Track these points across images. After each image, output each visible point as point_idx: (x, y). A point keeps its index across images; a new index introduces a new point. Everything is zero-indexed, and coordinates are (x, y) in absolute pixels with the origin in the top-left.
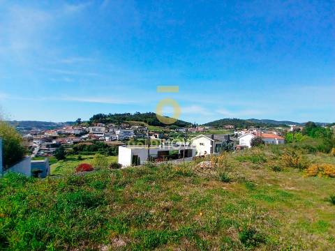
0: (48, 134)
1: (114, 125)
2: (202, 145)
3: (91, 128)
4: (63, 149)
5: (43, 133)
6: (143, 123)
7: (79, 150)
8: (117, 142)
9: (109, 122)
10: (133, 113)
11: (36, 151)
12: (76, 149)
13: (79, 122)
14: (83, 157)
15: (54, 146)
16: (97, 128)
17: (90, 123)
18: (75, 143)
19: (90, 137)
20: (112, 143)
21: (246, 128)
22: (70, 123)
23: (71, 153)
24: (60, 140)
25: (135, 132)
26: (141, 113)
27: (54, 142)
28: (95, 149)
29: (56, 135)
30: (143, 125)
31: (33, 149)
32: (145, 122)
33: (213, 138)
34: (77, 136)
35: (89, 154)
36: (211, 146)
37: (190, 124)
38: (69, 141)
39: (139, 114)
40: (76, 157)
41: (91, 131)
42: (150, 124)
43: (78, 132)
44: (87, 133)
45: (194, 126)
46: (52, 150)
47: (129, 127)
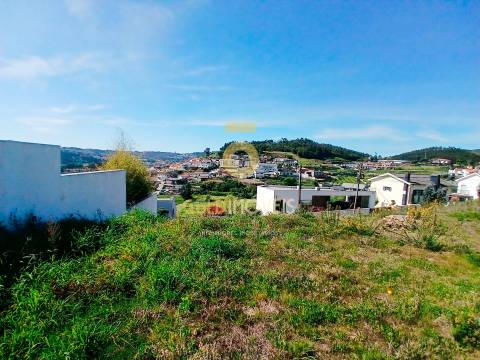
0: (173, 168)
2: (389, 191)
4: (189, 186)
5: (168, 167)
6: (291, 154)
7: (207, 189)
8: (254, 181)
10: (277, 139)
11: (160, 188)
12: (203, 186)
13: (207, 152)
14: (213, 198)
15: (179, 182)
17: (220, 155)
18: (203, 179)
19: (221, 173)
20: (249, 181)
21: (472, 164)
22: (198, 154)
23: (198, 193)
24: (185, 175)
25: (280, 167)
26: (289, 139)
27: (180, 178)
28: (227, 189)
29: (182, 169)
30: (290, 157)
31: (158, 186)
32: (295, 152)
33: (408, 179)
34: (206, 170)
35: (218, 195)
36: (405, 193)
37: (368, 156)
38: (197, 177)
39: (285, 142)
40: (205, 197)
42: (301, 156)
43: (207, 166)
44: (217, 167)
45: (375, 159)
46: (178, 187)
47: (271, 160)
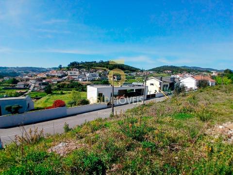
0: (40, 76)
1: (85, 70)
3: (69, 72)
4: (50, 86)
5: (36, 76)
6: (105, 68)
7: (61, 87)
8: (87, 82)
9: (81, 67)
10: (98, 61)
11: (32, 88)
12: (58, 86)
13: (60, 68)
14: (64, 92)
15: (44, 84)
16: (73, 72)
17: (68, 69)
18: (58, 82)
19: (69, 78)
20: (84, 82)
21: (180, 73)
22: (55, 68)
23: (56, 89)
24: (48, 80)
25: (100, 75)
26: (104, 61)
27: (44, 81)
28: (72, 87)
29: (45, 77)
30: (105, 70)
31: (30, 87)
32: (107, 68)
34: (60, 77)
35: (68, 90)
36: (160, 86)
37: (139, 69)
38: (54, 81)
39: (102, 62)
40: (59, 92)
41: (69, 74)
42: (110, 69)
43: (60, 75)
44: (66, 75)
45: (142, 71)
46: (43, 87)
47: (96, 71)
